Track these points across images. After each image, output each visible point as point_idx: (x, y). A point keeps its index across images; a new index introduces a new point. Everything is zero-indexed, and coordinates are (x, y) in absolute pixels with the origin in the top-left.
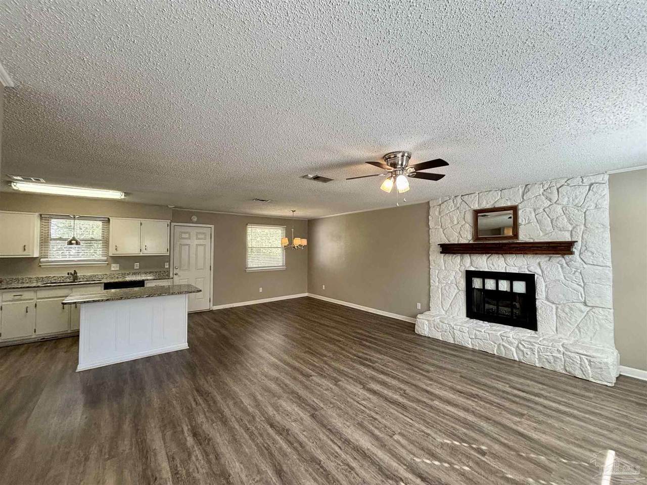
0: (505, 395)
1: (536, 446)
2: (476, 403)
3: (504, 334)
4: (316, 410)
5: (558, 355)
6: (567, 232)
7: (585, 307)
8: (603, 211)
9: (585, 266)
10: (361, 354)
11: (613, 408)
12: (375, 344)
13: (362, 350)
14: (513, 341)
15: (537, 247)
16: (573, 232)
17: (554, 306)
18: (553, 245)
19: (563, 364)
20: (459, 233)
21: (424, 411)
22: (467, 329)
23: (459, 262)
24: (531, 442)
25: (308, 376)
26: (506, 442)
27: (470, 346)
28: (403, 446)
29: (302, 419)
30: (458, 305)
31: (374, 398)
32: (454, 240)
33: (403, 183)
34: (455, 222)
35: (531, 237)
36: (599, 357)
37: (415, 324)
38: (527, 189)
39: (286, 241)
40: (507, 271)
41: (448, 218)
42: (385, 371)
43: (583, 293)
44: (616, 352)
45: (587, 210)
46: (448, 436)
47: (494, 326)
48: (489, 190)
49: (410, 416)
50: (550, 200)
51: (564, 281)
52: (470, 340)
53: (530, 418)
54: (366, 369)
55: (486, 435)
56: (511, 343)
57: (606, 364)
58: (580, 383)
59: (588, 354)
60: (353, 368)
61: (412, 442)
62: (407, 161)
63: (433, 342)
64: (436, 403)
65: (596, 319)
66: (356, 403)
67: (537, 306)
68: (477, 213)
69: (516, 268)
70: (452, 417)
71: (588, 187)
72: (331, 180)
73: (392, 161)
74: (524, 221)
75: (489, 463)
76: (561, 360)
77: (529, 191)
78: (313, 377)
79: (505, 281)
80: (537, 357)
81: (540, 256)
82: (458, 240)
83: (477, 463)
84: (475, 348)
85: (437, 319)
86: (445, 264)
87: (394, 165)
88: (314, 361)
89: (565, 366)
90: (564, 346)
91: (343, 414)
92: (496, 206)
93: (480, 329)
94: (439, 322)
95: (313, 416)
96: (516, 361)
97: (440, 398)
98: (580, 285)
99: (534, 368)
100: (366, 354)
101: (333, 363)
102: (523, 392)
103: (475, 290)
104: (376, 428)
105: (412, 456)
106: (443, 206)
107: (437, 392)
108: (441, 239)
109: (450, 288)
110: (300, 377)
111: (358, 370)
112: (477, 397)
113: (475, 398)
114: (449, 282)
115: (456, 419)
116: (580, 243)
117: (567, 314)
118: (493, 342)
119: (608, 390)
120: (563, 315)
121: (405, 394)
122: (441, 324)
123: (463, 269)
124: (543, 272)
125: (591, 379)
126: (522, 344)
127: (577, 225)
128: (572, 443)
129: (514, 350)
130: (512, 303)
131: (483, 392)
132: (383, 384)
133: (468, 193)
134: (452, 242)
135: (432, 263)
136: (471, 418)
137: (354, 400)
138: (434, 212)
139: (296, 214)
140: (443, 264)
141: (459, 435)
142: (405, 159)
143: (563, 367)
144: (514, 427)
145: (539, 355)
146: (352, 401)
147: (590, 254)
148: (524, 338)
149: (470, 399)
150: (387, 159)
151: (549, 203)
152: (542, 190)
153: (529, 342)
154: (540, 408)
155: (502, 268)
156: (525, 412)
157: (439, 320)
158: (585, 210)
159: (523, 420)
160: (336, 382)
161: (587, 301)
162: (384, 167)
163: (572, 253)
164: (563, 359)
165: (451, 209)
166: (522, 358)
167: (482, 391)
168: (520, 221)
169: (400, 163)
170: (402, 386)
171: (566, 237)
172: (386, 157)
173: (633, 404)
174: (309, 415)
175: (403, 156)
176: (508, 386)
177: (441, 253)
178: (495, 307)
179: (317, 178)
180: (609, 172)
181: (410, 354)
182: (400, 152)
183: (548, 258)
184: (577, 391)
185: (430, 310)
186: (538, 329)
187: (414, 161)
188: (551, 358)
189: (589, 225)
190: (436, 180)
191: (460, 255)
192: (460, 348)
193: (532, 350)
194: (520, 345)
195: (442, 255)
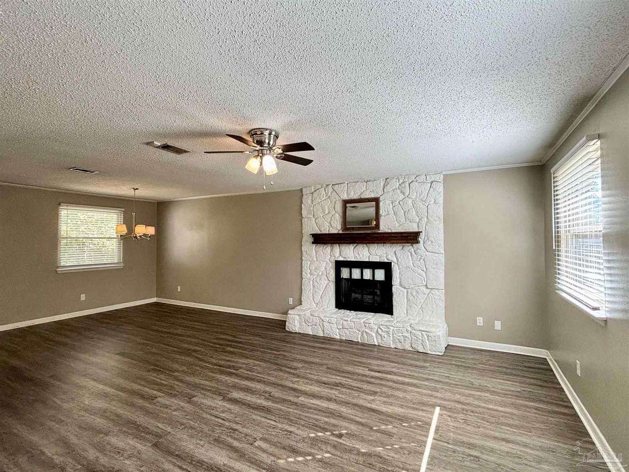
0: (364, 378)
1: (384, 418)
2: (338, 391)
3: (367, 321)
4: (160, 437)
5: (407, 335)
6: (415, 223)
7: (426, 290)
8: (439, 206)
9: (427, 253)
10: (222, 363)
11: (440, 372)
12: (240, 348)
13: (224, 357)
14: (374, 326)
15: (393, 237)
16: (420, 224)
17: (405, 291)
18: (405, 235)
19: (410, 341)
20: (330, 222)
21: (288, 409)
22: (335, 320)
23: (329, 252)
24: (380, 414)
25: (151, 399)
26: (360, 420)
27: (338, 337)
28: (264, 451)
29: (139, 452)
30: (328, 297)
31: (235, 408)
32: (326, 230)
33: (270, 164)
34: (327, 212)
35: (389, 228)
36: (434, 332)
37: (285, 321)
38: (386, 182)
39: (124, 230)
40: (370, 261)
41: (320, 208)
42: (250, 377)
43: (425, 277)
44: (446, 326)
45: (429, 204)
46: (310, 428)
47: (360, 314)
48: (356, 181)
49: (273, 418)
50: (404, 194)
51: (413, 268)
52: (338, 330)
53: (382, 394)
54: (227, 378)
55: (345, 418)
56: (371, 329)
57: (439, 336)
58: (421, 356)
59: (427, 330)
60: (212, 379)
61: (274, 444)
62: (275, 141)
63: (304, 337)
64: (302, 399)
65: (433, 300)
66: (213, 418)
67: (393, 292)
68: (346, 202)
69: (377, 257)
70: (315, 409)
71: (430, 184)
72: (186, 152)
73: (259, 139)
74: (384, 213)
75: (345, 443)
76: (409, 338)
77: (388, 184)
78: (159, 399)
79: (368, 270)
80: (392, 339)
81: (395, 245)
82: (329, 231)
83: (335, 447)
84: (341, 338)
85: (308, 313)
86: (316, 254)
87: (260, 143)
88: (161, 380)
89: (411, 344)
90: (412, 326)
91: (196, 434)
92: (362, 197)
93: (346, 319)
94: (309, 315)
95: (156, 445)
96: (375, 345)
97: (306, 394)
98: (423, 271)
99: (389, 349)
100: (229, 361)
101: (188, 378)
102: (379, 372)
103: (343, 280)
104: (235, 439)
105: (272, 458)
106: (315, 195)
107: (303, 388)
108: (313, 229)
109: (320, 279)
110: (141, 401)
111: (218, 381)
112: (339, 385)
113: (338, 386)
114: (320, 274)
115: (320, 410)
116: (424, 233)
117: (414, 297)
118: (357, 330)
119: (439, 359)
120: (412, 298)
121: (270, 397)
122: (311, 317)
123: (333, 259)
124: (397, 260)
125: (429, 352)
126: (380, 328)
127: (422, 218)
128: (410, 407)
129: (374, 335)
130: (374, 290)
131: (346, 379)
132: (247, 390)
133: (338, 183)
134: (323, 232)
135: (304, 253)
136: (332, 406)
137: (211, 415)
138: (307, 200)
139: (138, 193)
140: (315, 254)
141: (321, 425)
142: (272, 138)
143: (410, 345)
144: (369, 405)
145: (393, 337)
146: (208, 416)
147: (430, 243)
148: (382, 323)
149: (333, 389)
150: (253, 135)
151: (403, 197)
152: (398, 184)
153: (387, 326)
154: (390, 384)
155: (366, 258)
156: (378, 390)
157: (309, 314)
158: (427, 204)
159: (376, 397)
160: (190, 399)
161: (428, 284)
162: (249, 144)
163: (418, 242)
164: (410, 338)
165: (323, 197)
166: (380, 341)
167: (344, 379)
168: (381, 212)
169: (267, 141)
170: (268, 389)
171: (414, 228)
172: (253, 133)
173: (454, 366)
174: (150, 445)
175: (270, 134)
176: (367, 369)
177: (313, 243)
178: (360, 295)
179: (166, 147)
180: (444, 173)
181: (278, 353)
182: (267, 129)
183: (401, 247)
184: (418, 363)
185: (301, 304)
186: (394, 313)
187: (282, 141)
188: (402, 338)
189: (430, 218)
190: (305, 165)
191: (330, 245)
192: (329, 340)
193: (388, 333)
194: (379, 329)
195: (314, 245)
